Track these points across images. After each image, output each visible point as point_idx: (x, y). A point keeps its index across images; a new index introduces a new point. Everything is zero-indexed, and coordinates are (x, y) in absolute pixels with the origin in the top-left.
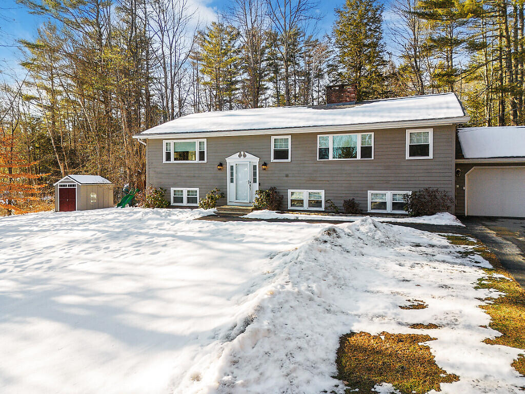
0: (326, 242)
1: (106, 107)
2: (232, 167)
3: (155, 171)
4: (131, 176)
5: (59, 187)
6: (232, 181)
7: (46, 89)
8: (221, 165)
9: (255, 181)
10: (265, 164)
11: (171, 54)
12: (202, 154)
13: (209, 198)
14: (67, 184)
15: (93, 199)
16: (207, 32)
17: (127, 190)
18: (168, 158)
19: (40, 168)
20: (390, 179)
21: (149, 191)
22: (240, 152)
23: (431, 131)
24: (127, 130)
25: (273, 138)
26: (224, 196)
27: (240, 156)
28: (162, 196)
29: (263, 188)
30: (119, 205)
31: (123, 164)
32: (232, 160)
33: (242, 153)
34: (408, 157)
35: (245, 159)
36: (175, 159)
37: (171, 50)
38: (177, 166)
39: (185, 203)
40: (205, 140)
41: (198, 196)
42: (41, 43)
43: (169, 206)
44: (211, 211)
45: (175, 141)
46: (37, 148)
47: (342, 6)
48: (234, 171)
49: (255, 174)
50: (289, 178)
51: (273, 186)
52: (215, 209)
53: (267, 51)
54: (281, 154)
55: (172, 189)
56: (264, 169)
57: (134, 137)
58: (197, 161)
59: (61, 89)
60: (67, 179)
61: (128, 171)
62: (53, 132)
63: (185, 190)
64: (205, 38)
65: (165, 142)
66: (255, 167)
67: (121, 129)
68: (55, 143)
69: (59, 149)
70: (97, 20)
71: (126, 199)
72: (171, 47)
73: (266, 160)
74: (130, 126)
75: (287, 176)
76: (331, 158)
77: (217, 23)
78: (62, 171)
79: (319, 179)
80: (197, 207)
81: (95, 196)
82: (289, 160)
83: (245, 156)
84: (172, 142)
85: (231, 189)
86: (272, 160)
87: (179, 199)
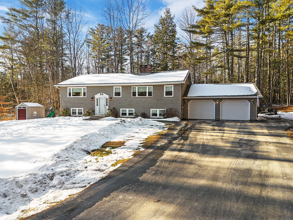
0: (119, 124)
1: (41, 69)
2: (97, 99)
3: (64, 101)
4: (53, 103)
5: (18, 108)
6: (97, 105)
7: (8, 58)
8: (93, 98)
9: (107, 105)
10: (111, 98)
11: (74, 43)
12: (84, 94)
13: (87, 112)
14: (22, 107)
15: (35, 114)
16: (95, 29)
17: (51, 110)
18: (70, 95)
19: (5, 99)
20: (158, 104)
21: (61, 109)
22: (101, 93)
23: (173, 86)
24: (52, 80)
25: (114, 87)
26: (94, 111)
27: (101, 94)
28: (67, 111)
29: (110, 108)
30: (48, 117)
31: (50, 97)
32: (97, 96)
33: (102, 93)
34: (165, 96)
35: (103, 96)
36: (73, 96)
37: (74, 41)
38: (74, 99)
39: (77, 114)
40: (86, 88)
41: (83, 112)
42: (7, 37)
43: (70, 116)
44: (88, 117)
45: (73, 88)
46: (4, 89)
47: (157, 24)
48: (98, 101)
49: (107, 102)
50: (121, 104)
51: (114, 107)
52: (89, 117)
53: (127, 40)
54: (118, 94)
55: (72, 109)
56: (111, 100)
57: (54, 86)
58: (82, 96)
59: (17, 58)
60: (22, 104)
61: (52, 101)
62: (13, 81)
63: (77, 109)
64: (94, 32)
65: (68, 88)
66: (107, 99)
67: (48, 80)
68: (14, 86)
69: (16, 90)
70: (37, 26)
71: (51, 114)
72: (75, 40)
73: (111, 96)
74: (53, 79)
75: (120, 103)
76: (137, 96)
77: (101, 25)
78: (18, 101)
79: (132, 104)
80: (82, 116)
81: (36, 113)
82: (121, 96)
83: (103, 94)
84: (71, 88)
85: (97, 108)
86: (114, 96)
87: (74, 113)
